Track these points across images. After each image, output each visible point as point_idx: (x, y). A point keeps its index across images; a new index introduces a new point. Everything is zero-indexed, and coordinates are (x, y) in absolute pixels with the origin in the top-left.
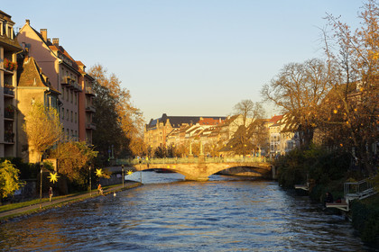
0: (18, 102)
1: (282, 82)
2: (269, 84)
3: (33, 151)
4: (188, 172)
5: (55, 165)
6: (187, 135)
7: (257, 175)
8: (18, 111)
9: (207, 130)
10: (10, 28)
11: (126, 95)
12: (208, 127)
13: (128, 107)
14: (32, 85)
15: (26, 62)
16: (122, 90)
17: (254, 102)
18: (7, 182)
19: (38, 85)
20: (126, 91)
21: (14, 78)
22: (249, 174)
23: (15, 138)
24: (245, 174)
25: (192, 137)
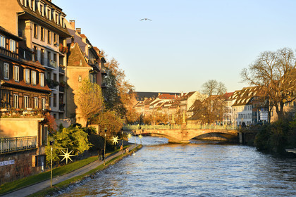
0: (67, 78)
1: (258, 67)
2: (248, 68)
3: (79, 118)
4: (174, 137)
5: (97, 130)
6: (151, 107)
7: (223, 139)
8: (68, 86)
9: (167, 103)
10: (63, 19)
11: (121, 74)
12: (168, 100)
13: (125, 84)
14: (78, 65)
15: (72, 47)
16: (118, 71)
17: (218, 82)
18: (80, 143)
19: (83, 65)
20: (122, 72)
21: (65, 59)
22: (215, 138)
23: (65, 108)
24: (211, 138)
25: (155, 108)
